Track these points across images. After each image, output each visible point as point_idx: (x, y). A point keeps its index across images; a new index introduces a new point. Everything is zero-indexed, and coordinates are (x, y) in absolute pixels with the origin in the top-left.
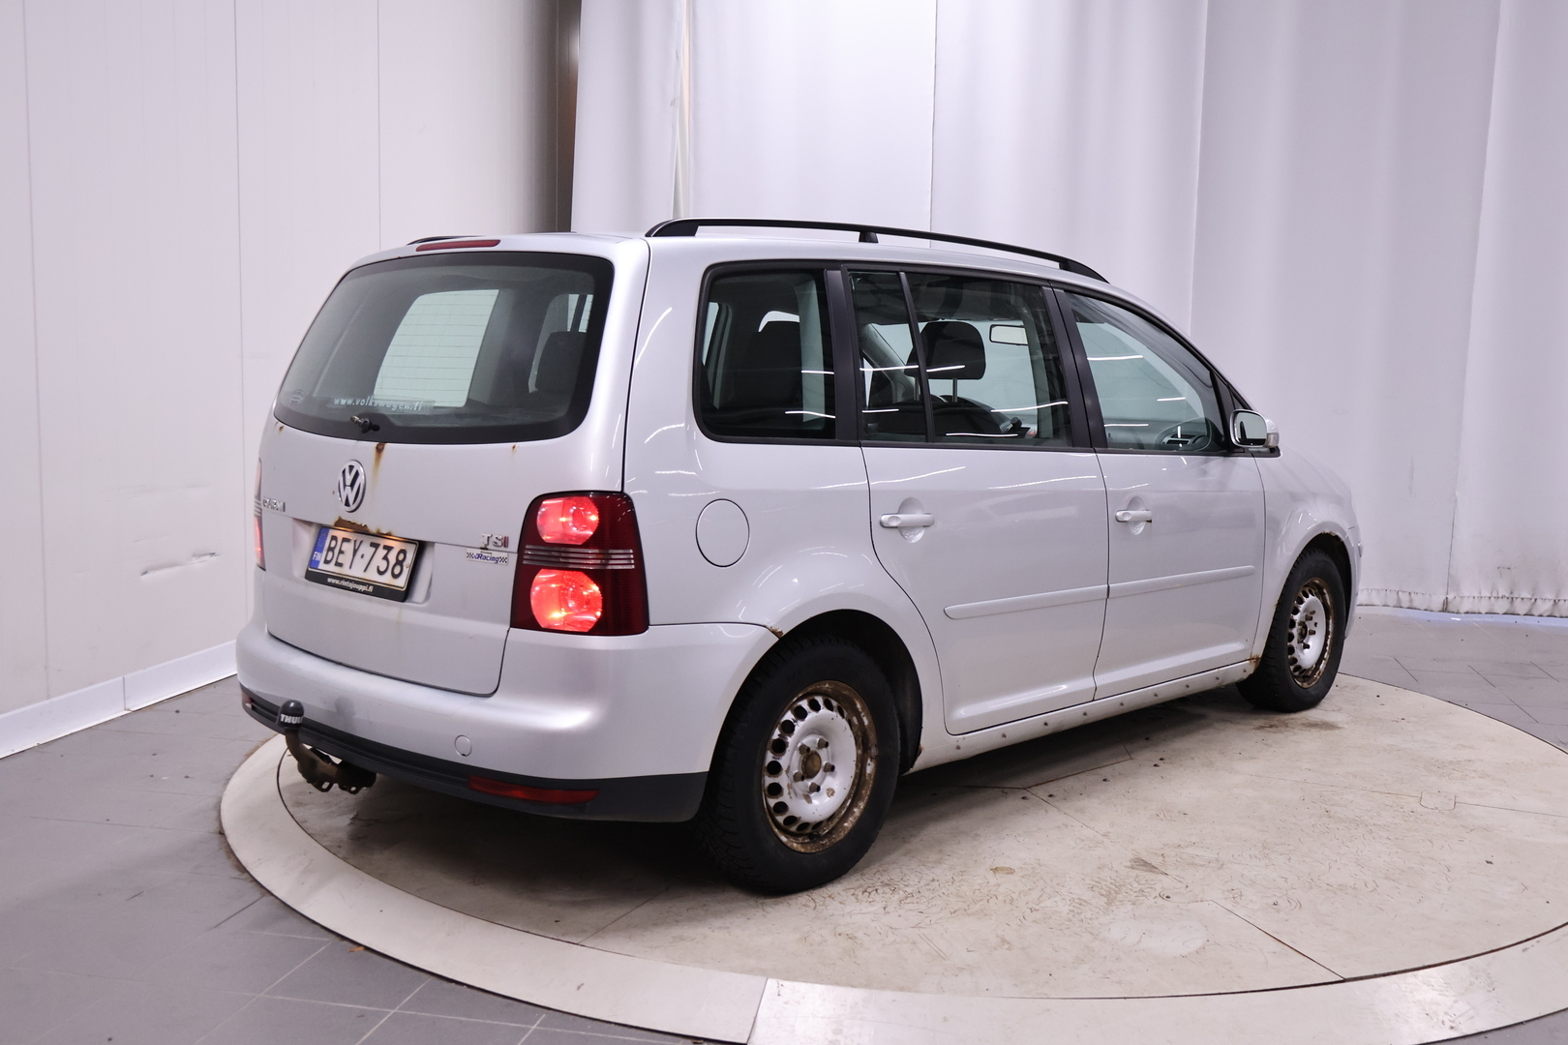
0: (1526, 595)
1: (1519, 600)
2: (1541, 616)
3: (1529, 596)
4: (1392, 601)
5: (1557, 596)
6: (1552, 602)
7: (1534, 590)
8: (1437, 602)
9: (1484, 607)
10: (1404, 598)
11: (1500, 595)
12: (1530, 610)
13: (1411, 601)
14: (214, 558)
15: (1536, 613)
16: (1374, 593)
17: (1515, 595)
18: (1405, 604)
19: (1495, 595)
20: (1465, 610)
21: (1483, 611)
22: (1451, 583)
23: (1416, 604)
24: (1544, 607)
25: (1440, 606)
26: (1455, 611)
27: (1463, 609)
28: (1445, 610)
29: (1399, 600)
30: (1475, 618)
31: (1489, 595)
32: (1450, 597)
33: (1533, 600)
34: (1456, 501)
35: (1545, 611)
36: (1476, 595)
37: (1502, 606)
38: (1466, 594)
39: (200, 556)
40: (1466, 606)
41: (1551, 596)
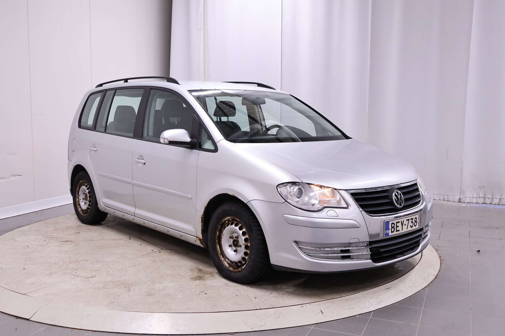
0: (490, 196)
1: (487, 198)
2: (495, 204)
3: (491, 197)
4: (442, 199)
5: (501, 197)
6: (499, 199)
7: (493, 195)
8: (457, 199)
9: (474, 201)
10: (446, 197)
11: (481, 197)
12: (491, 202)
13: (448, 198)
14: (20, 177)
15: (494, 204)
16: (435, 195)
17: (486, 196)
18: (446, 199)
19: (479, 197)
20: (467, 202)
21: (474, 202)
22: (462, 192)
23: (450, 199)
24: (496, 201)
25: (457, 200)
26: (463, 202)
27: (466, 201)
28: (459, 201)
29: (444, 198)
30: (472, 205)
31: (476, 197)
32: (461, 197)
33: (492, 199)
34: (463, 162)
35: (497, 203)
36: (471, 196)
37: (481, 201)
38: (467, 196)
39: (14, 176)
40: (467, 201)
41: (499, 197)
